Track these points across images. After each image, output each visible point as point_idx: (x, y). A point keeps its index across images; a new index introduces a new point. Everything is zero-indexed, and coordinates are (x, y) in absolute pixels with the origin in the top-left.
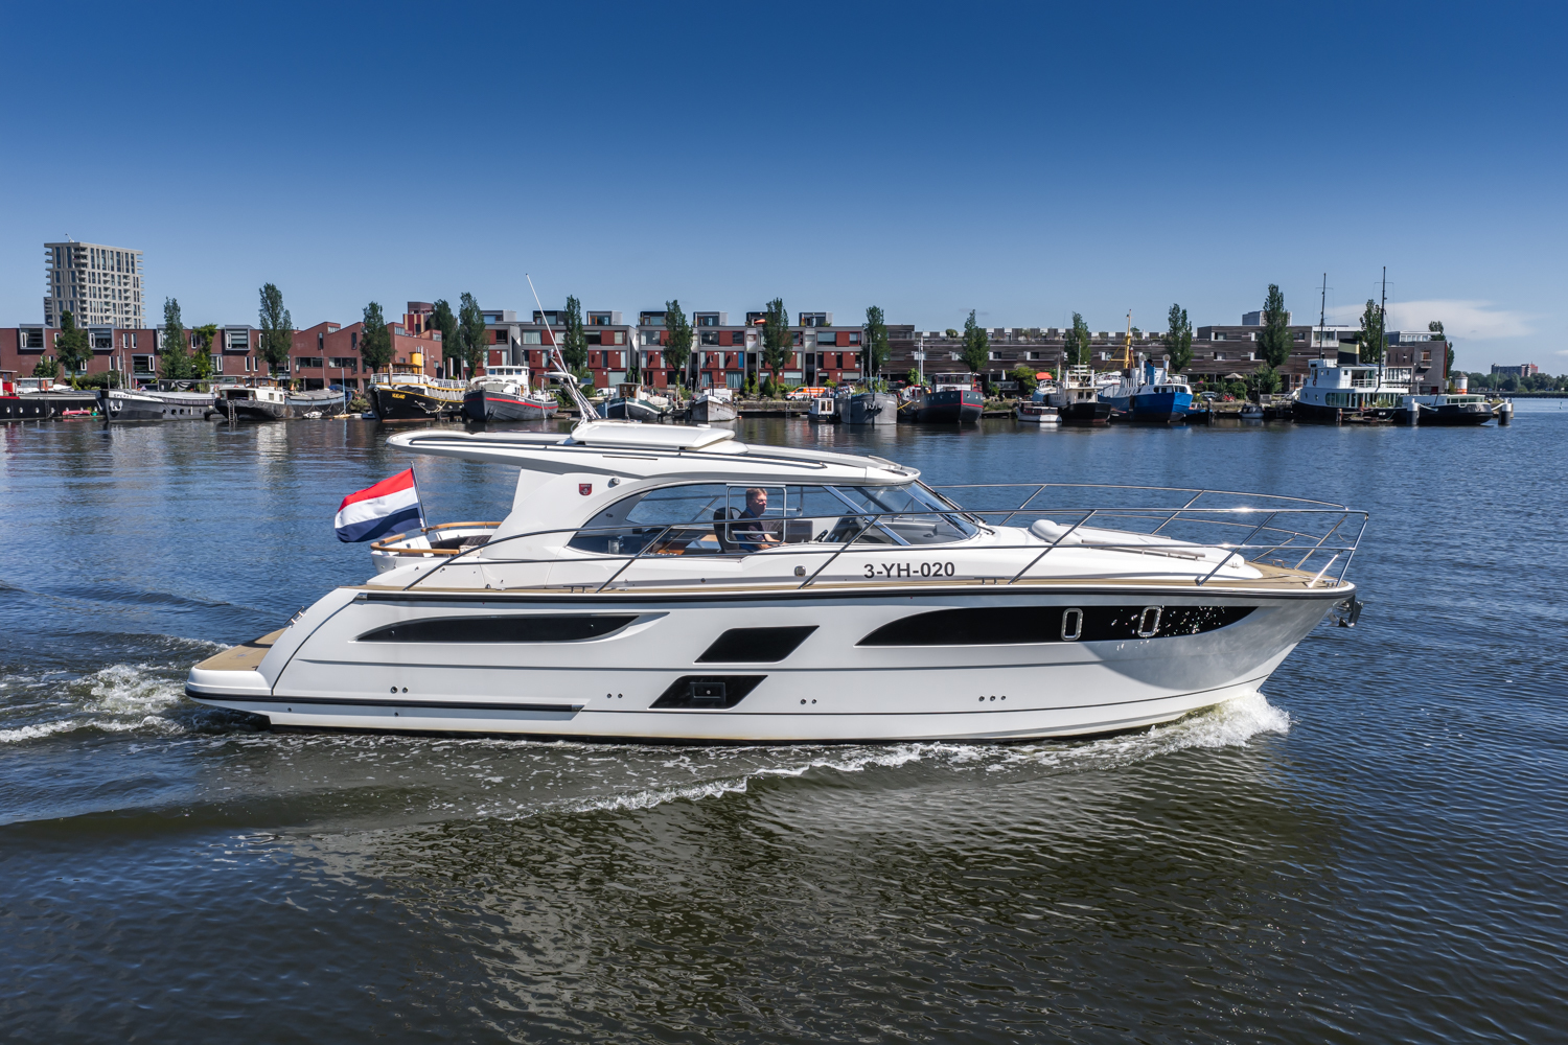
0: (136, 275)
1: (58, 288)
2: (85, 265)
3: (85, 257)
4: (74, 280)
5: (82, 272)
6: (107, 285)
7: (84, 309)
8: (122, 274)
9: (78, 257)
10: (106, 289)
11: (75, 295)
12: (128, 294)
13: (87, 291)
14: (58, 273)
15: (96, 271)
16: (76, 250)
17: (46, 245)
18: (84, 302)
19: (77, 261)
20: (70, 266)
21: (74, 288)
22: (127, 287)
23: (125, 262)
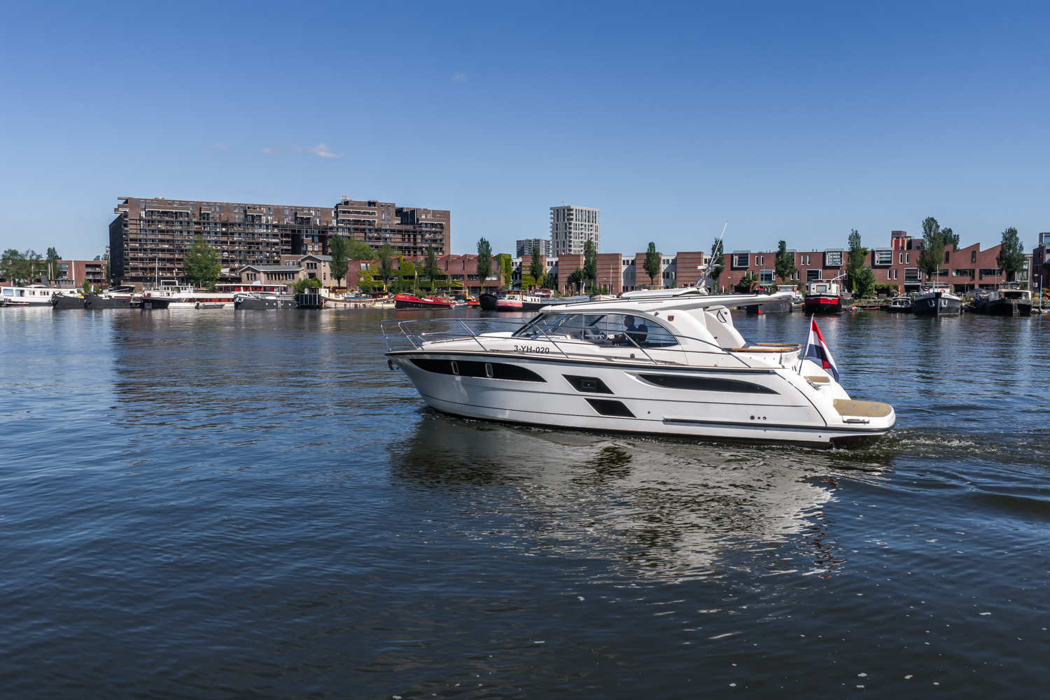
0: (597, 224)
1: (557, 234)
2: (572, 219)
3: (572, 215)
4: (566, 229)
5: (570, 224)
6: (582, 231)
7: (570, 246)
8: (590, 224)
9: (568, 215)
10: (582, 233)
11: (566, 238)
12: (592, 236)
13: (572, 235)
14: (557, 225)
15: (578, 223)
16: (568, 210)
17: (551, 209)
18: (570, 241)
19: (568, 217)
20: (564, 220)
21: (566, 233)
22: (592, 232)
23: (591, 217)
